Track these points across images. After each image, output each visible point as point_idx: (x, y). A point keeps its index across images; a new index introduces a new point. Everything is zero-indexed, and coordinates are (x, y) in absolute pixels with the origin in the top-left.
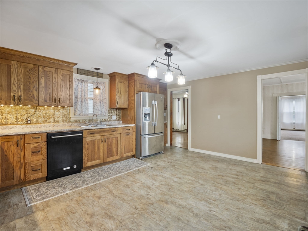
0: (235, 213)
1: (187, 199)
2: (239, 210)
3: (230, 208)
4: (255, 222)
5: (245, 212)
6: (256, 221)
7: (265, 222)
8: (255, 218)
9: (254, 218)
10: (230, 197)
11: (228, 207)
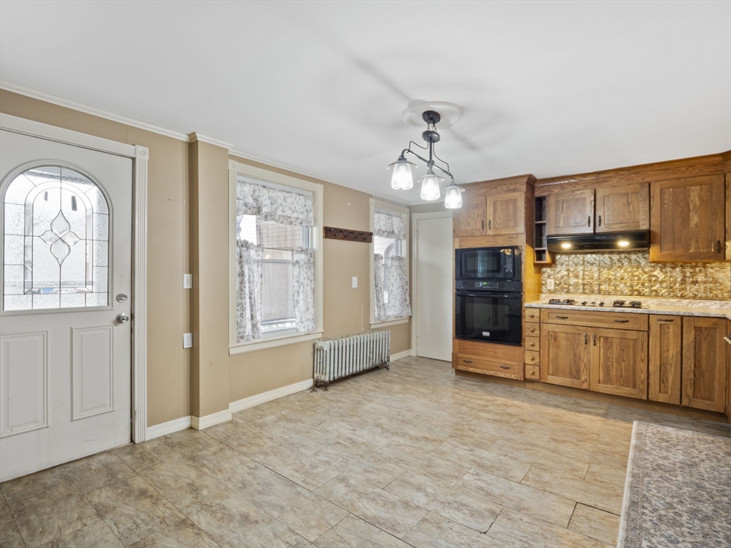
1: (389, 446)
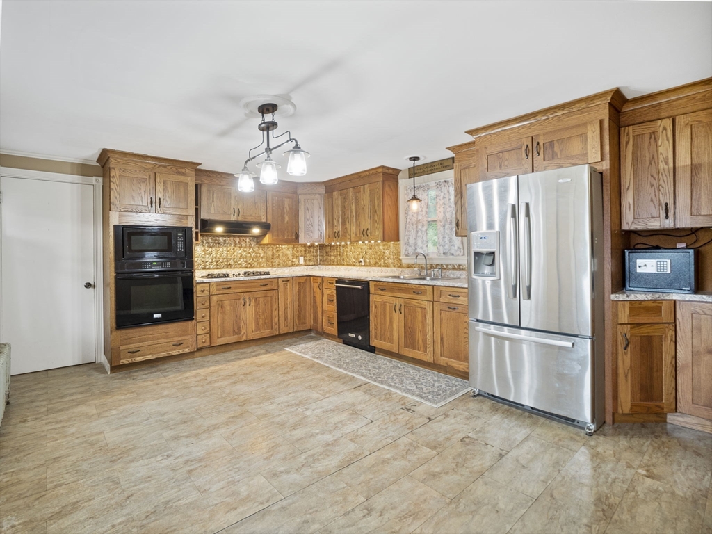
0: (128, 485)
2: (126, 493)
3: (146, 485)
4: (78, 500)
5: (113, 502)
6: (77, 502)
7: (59, 515)
8: (82, 505)
9: (86, 504)
10: (177, 504)
11: (153, 482)
